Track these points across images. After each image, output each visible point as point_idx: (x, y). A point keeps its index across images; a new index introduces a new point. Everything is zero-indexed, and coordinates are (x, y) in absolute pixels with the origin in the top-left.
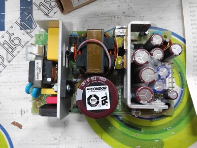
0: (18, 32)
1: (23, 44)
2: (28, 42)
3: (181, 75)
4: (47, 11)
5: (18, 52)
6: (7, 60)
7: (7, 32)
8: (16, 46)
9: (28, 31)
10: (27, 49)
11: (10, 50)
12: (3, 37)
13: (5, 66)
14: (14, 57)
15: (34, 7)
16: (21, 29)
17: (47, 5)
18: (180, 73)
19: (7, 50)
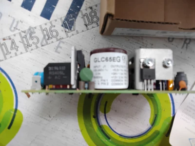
0: (59, 27)
1: (58, 38)
2: (63, 38)
3: (156, 117)
4: (87, 23)
5: (52, 42)
6: (41, 43)
7: (51, 23)
8: (53, 37)
9: (67, 30)
10: (60, 43)
11: (47, 37)
12: (46, 24)
13: (37, 47)
14: (47, 44)
15: (80, 14)
16: (62, 26)
17: (90, 18)
18: (156, 115)
19: (44, 36)
